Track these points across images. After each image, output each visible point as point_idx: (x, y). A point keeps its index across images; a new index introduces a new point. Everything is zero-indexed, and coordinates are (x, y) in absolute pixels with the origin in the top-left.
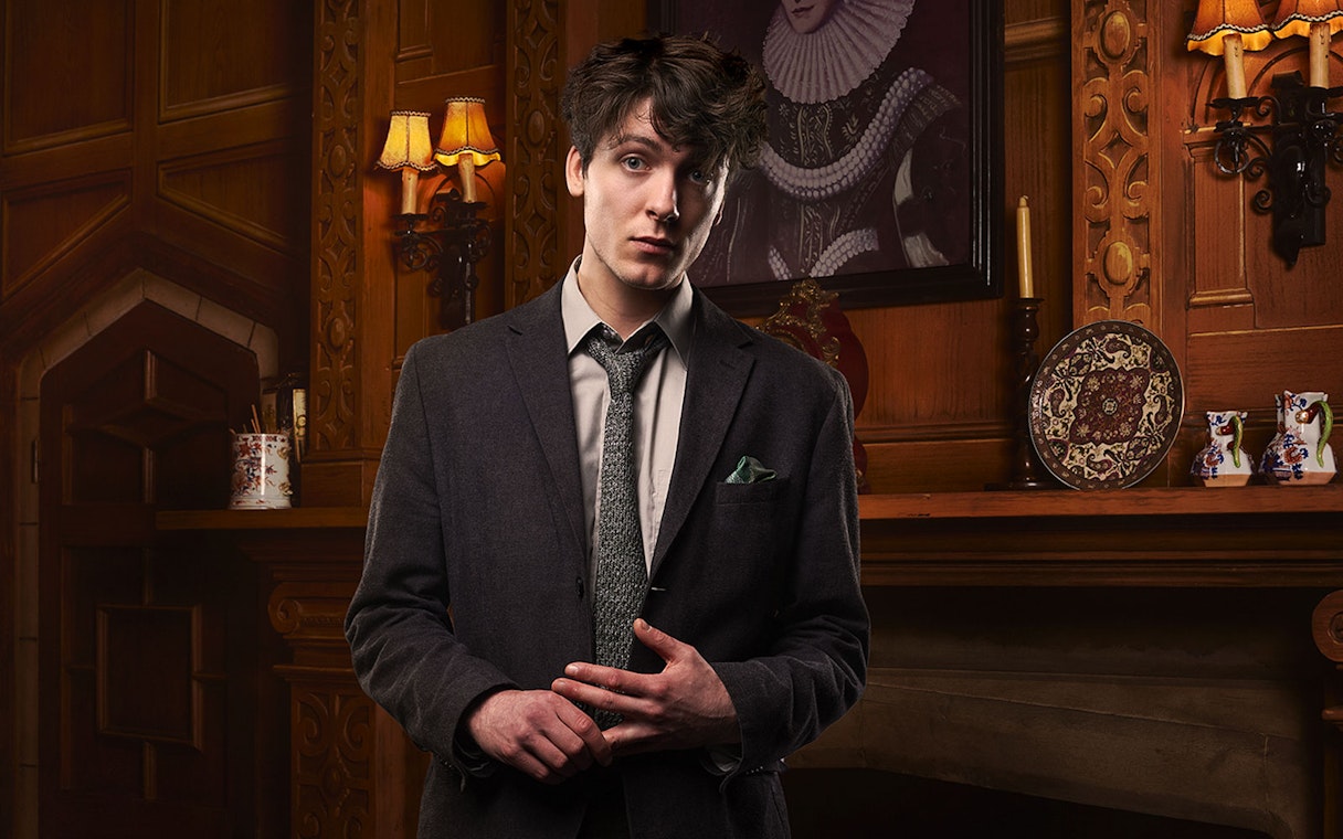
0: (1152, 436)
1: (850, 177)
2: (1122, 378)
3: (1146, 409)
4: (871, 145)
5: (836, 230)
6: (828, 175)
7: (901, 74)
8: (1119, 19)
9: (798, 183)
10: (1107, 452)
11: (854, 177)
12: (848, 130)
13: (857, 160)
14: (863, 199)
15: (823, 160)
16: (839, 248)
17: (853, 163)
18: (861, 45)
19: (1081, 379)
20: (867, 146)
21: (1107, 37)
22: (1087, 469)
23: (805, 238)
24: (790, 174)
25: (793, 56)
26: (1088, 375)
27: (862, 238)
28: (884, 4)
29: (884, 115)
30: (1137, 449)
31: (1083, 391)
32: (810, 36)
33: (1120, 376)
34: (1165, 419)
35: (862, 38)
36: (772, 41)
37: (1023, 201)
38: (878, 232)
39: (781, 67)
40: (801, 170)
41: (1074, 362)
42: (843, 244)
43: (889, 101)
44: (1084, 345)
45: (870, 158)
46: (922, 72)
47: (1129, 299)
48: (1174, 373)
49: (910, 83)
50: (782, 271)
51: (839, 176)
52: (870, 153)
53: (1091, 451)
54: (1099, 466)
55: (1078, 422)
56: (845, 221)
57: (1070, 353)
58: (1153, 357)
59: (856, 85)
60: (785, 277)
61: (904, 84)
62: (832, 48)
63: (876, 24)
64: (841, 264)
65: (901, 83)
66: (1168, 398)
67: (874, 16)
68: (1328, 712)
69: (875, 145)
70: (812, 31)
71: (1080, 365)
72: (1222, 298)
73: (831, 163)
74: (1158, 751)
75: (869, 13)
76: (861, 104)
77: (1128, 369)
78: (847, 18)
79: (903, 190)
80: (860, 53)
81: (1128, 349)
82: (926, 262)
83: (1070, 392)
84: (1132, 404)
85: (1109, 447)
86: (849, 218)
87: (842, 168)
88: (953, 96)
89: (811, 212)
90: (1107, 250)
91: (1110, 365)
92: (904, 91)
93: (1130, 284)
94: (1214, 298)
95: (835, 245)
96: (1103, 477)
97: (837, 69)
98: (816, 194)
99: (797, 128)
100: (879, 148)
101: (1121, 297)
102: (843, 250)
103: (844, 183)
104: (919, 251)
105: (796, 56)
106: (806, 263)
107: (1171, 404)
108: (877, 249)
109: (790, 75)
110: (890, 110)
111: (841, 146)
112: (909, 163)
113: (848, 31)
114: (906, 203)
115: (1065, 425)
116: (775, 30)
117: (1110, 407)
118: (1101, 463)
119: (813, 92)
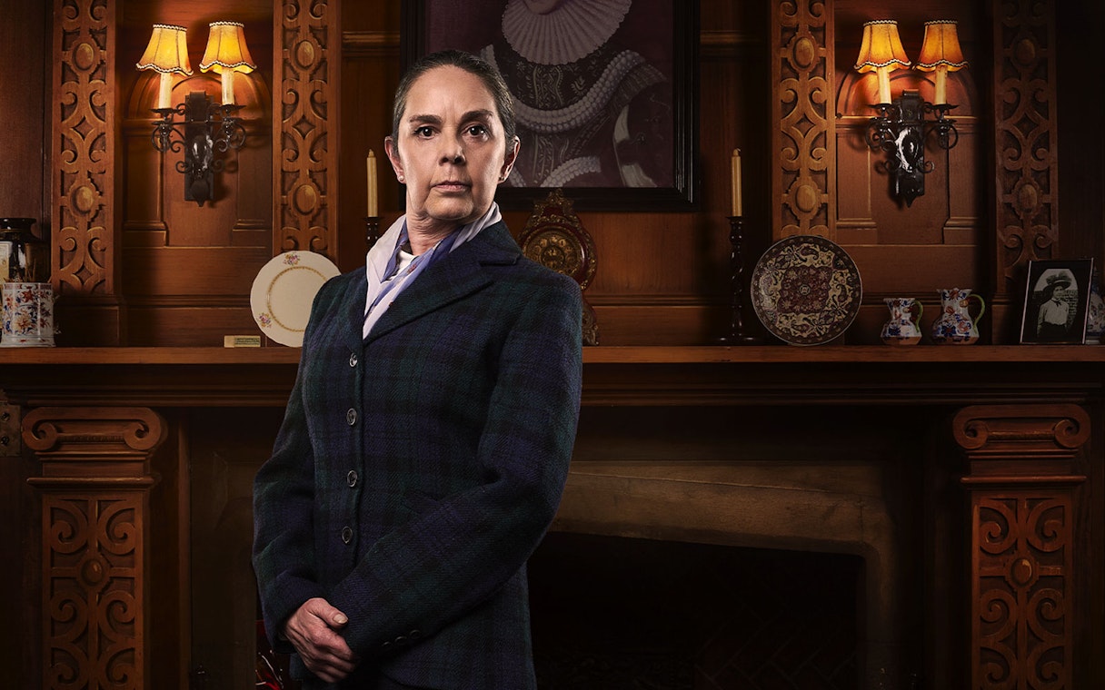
0: (836, 310)
1: (578, 119)
2: (812, 272)
3: (831, 293)
4: (595, 99)
5: (566, 155)
6: (559, 116)
7: (620, 53)
8: (806, 43)
9: (533, 119)
10: (805, 319)
11: (581, 120)
12: (576, 86)
13: (584, 108)
14: (588, 136)
15: (553, 105)
16: (567, 169)
17: (581, 110)
18: (587, 29)
19: (784, 272)
20: (592, 100)
21: (797, 53)
22: (792, 330)
23: (539, 159)
24: (525, 112)
25: (528, 28)
26: (788, 269)
27: (587, 163)
28: (607, 3)
29: (606, 80)
30: (827, 317)
31: (785, 279)
32: (544, 17)
33: (811, 270)
34: (846, 299)
35: (588, 24)
36: (510, 16)
37: (736, 152)
38: (601, 161)
39: (519, 34)
40: (536, 110)
41: (779, 260)
42: (572, 166)
43: (610, 71)
44: (786, 250)
45: (594, 109)
46: (637, 54)
47: (813, 222)
48: (853, 271)
49: (627, 61)
50: (518, 181)
51: (568, 117)
52: (594, 104)
53: (794, 318)
54: (800, 328)
55: (783, 299)
56: (573, 150)
57: (777, 254)
58: (835, 261)
59: (583, 56)
60: (521, 186)
61: (622, 61)
62: (562, 27)
63: (599, 15)
64: (569, 180)
65: (620, 60)
66: (847, 287)
67: (598, 10)
68: (964, 479)
69: (598, 100)
70: (547, 13)
71: (783, 262)
72: (857, 223)
73: (562, 108)
74: (788, 508)
75: (594, 7)
76: (588, 69)
77: (817, 266)
78: (576, 9)
79: (621, 132)
80: (586, 34)
81: (817, 253)
82: (638, 184)
83: (776, 280)
84: (821, 289)
85: (806, 316)
86: (577, 148)
87: (571, 112)
88: (660, 74)
89: (544, 141)
90: (798, 189)
91: (804, 263)
92: (622, 65)
93: (815, 212)
94: (852, 223)
95: (564, 166)
96: (805, 335)
97: (567, 42)
98: (549, 129)
99: (532, 79)
100: (601, 103)
101: (808, 220)
102: (571, 170)
103: (573, 123)
104: (633, 177)
105: (532, 28)
106: (539, 177)
107: (850, 290)
108: (599, 170)
109: (527, 41)
110: (611, 77)
111: (570, 98)
112: (626, 115)
113: (577, 18)
114: (623, 143)
115: (773, 301)
116: (514, 8)
117: (804, 290)
118: (802, 326)
119: (547, 56)
